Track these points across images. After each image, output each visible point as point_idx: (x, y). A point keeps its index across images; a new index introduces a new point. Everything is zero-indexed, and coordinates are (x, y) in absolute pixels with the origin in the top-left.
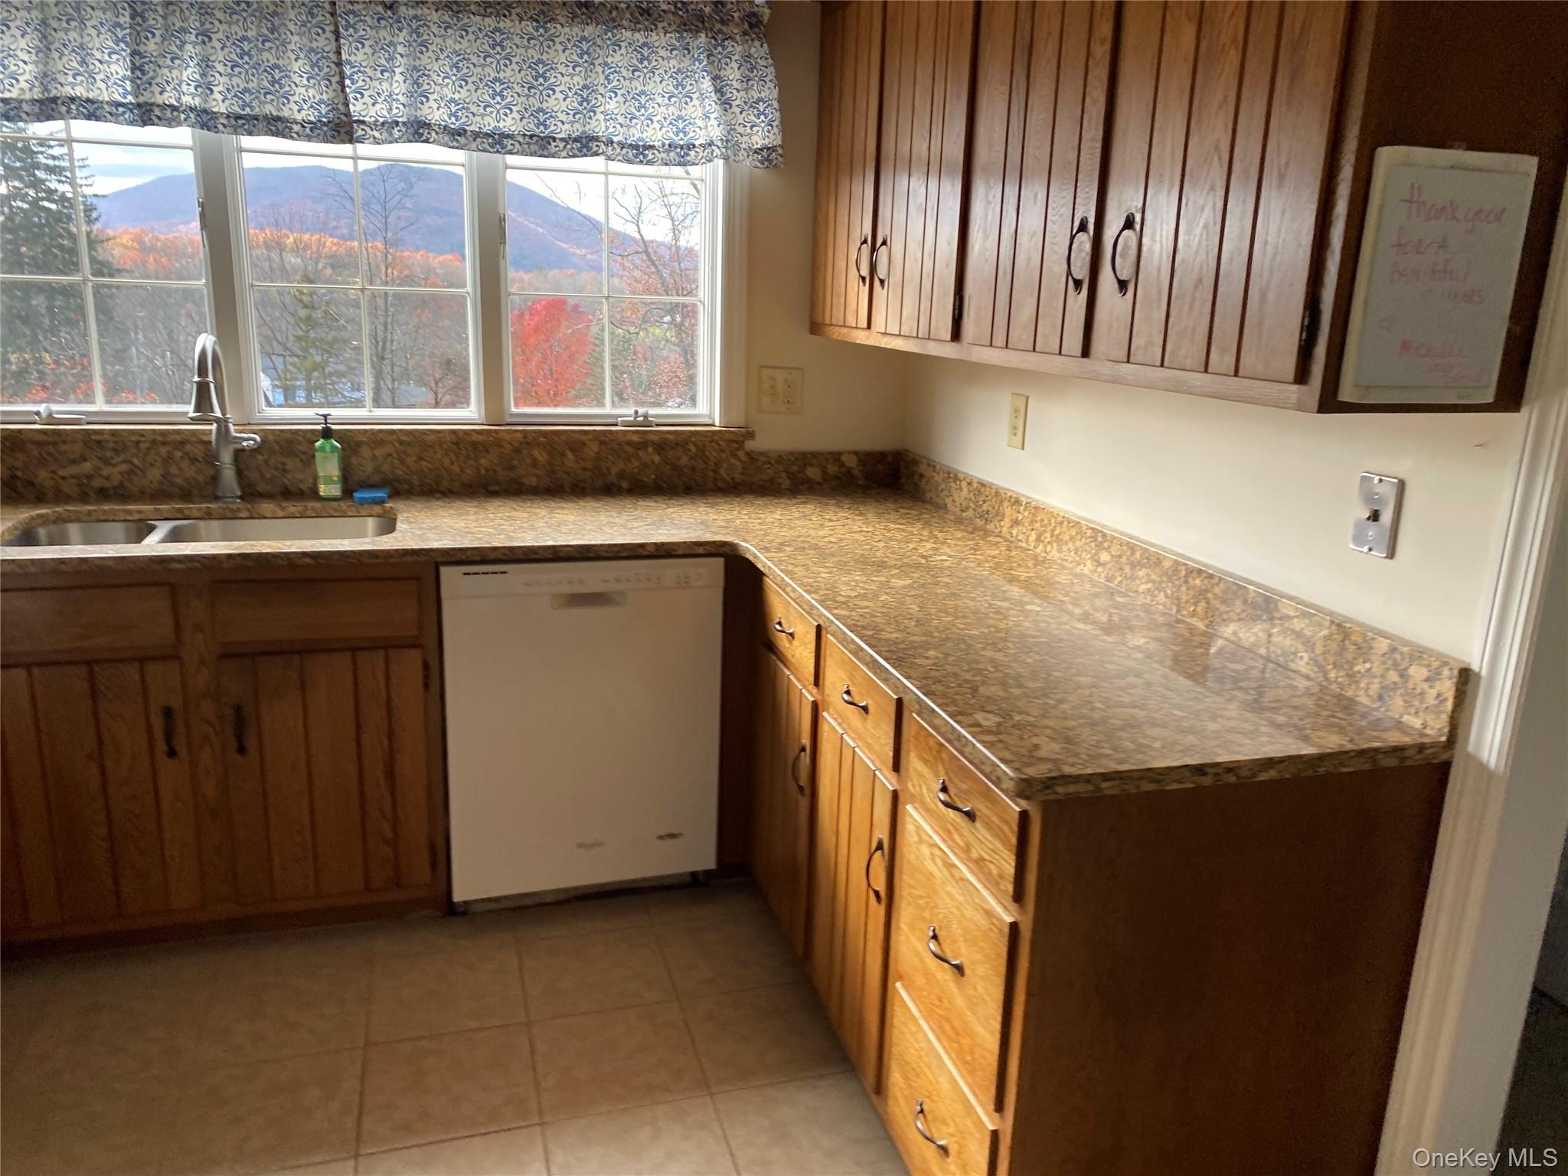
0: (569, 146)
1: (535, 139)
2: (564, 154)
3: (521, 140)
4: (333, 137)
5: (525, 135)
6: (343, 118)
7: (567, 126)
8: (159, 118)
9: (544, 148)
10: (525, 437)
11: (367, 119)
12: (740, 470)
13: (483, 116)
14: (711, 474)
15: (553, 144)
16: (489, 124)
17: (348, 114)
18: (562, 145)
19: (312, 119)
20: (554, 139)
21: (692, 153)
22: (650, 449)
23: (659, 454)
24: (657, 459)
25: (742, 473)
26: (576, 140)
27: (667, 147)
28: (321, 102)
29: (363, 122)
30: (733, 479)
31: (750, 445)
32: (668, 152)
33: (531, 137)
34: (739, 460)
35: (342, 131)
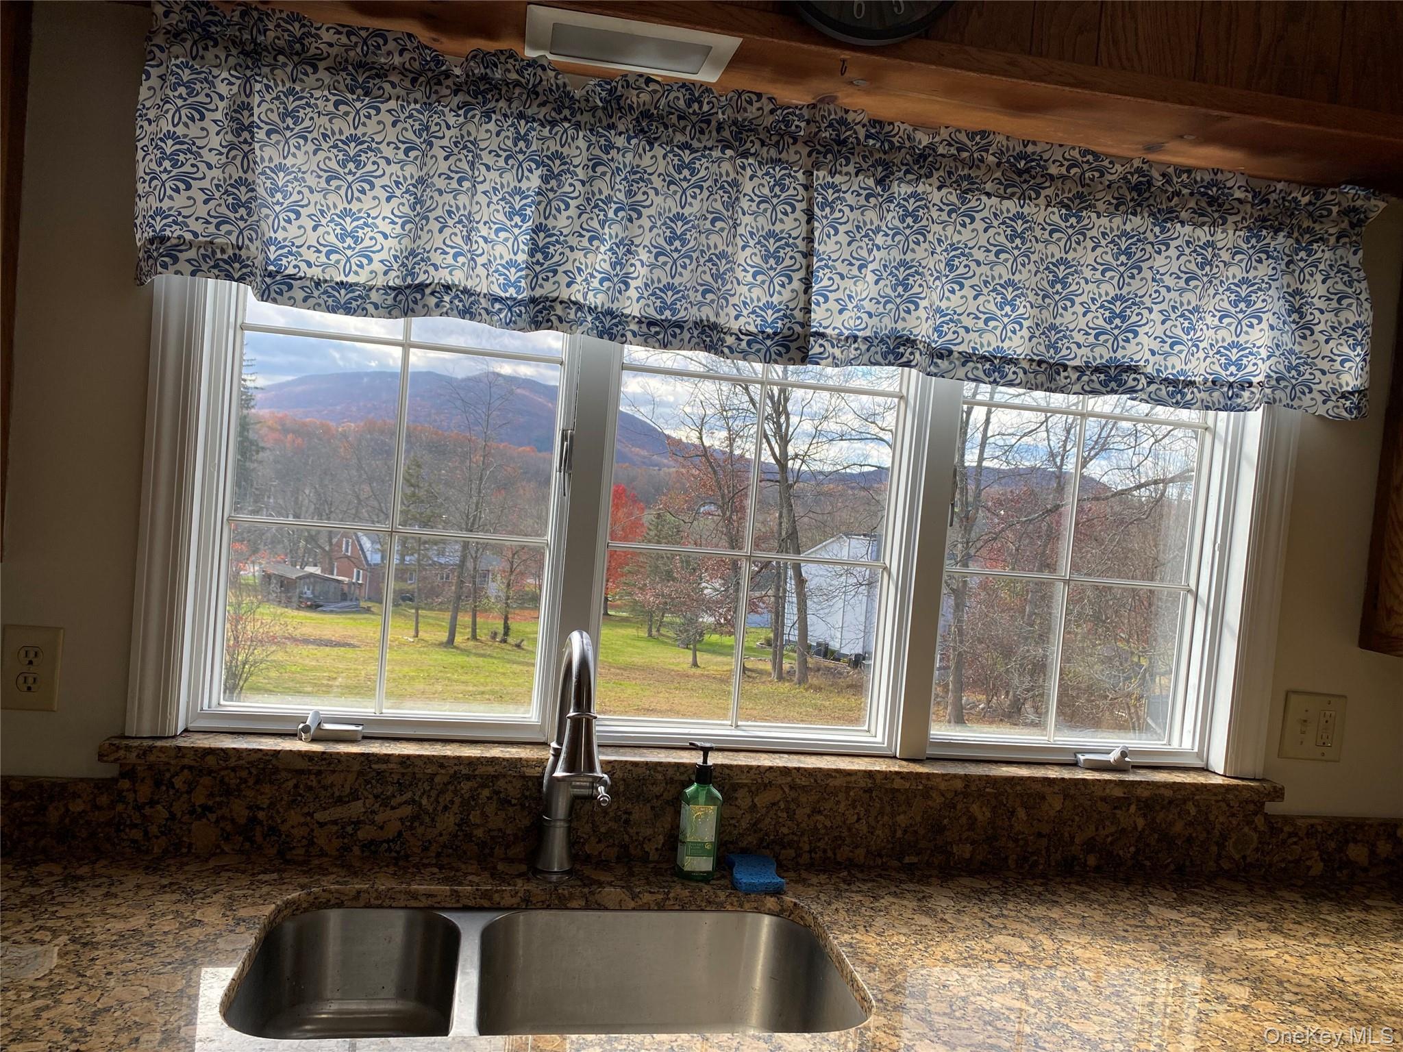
0: (1085, 378)
1: (1044, 366)
2: (1077, 388)
3: (1026, 365)
4: (780, 354)
5: (1032, 360)
6: (798, 328)
7: (1084, 351)
8: (560, 320)
9: (1051, 379)
10: (966, 786)
11: (829, 331)
12: (1254, 845)
13: (981, 332)
14: (1214, 849)
15: (1063, 374)
16: (989, 343)
17: (805, 324)
18: (1074, 376)
19: (752, 329)
20: (1065, 367)
21: (1246, 394)
22: (1133, 808)
23: (1145, 816)
24: (1141, 823)
25: (1257, 850)
26: (1097, 370)
27: (1209, 384)
28: (769, 305)
29: (823, 335)
30: (1244, 857)
31: (1271, 808)
32: (1210, 391)
33: (1040, 363)
34: (1255, 829)
35: (793, 346)
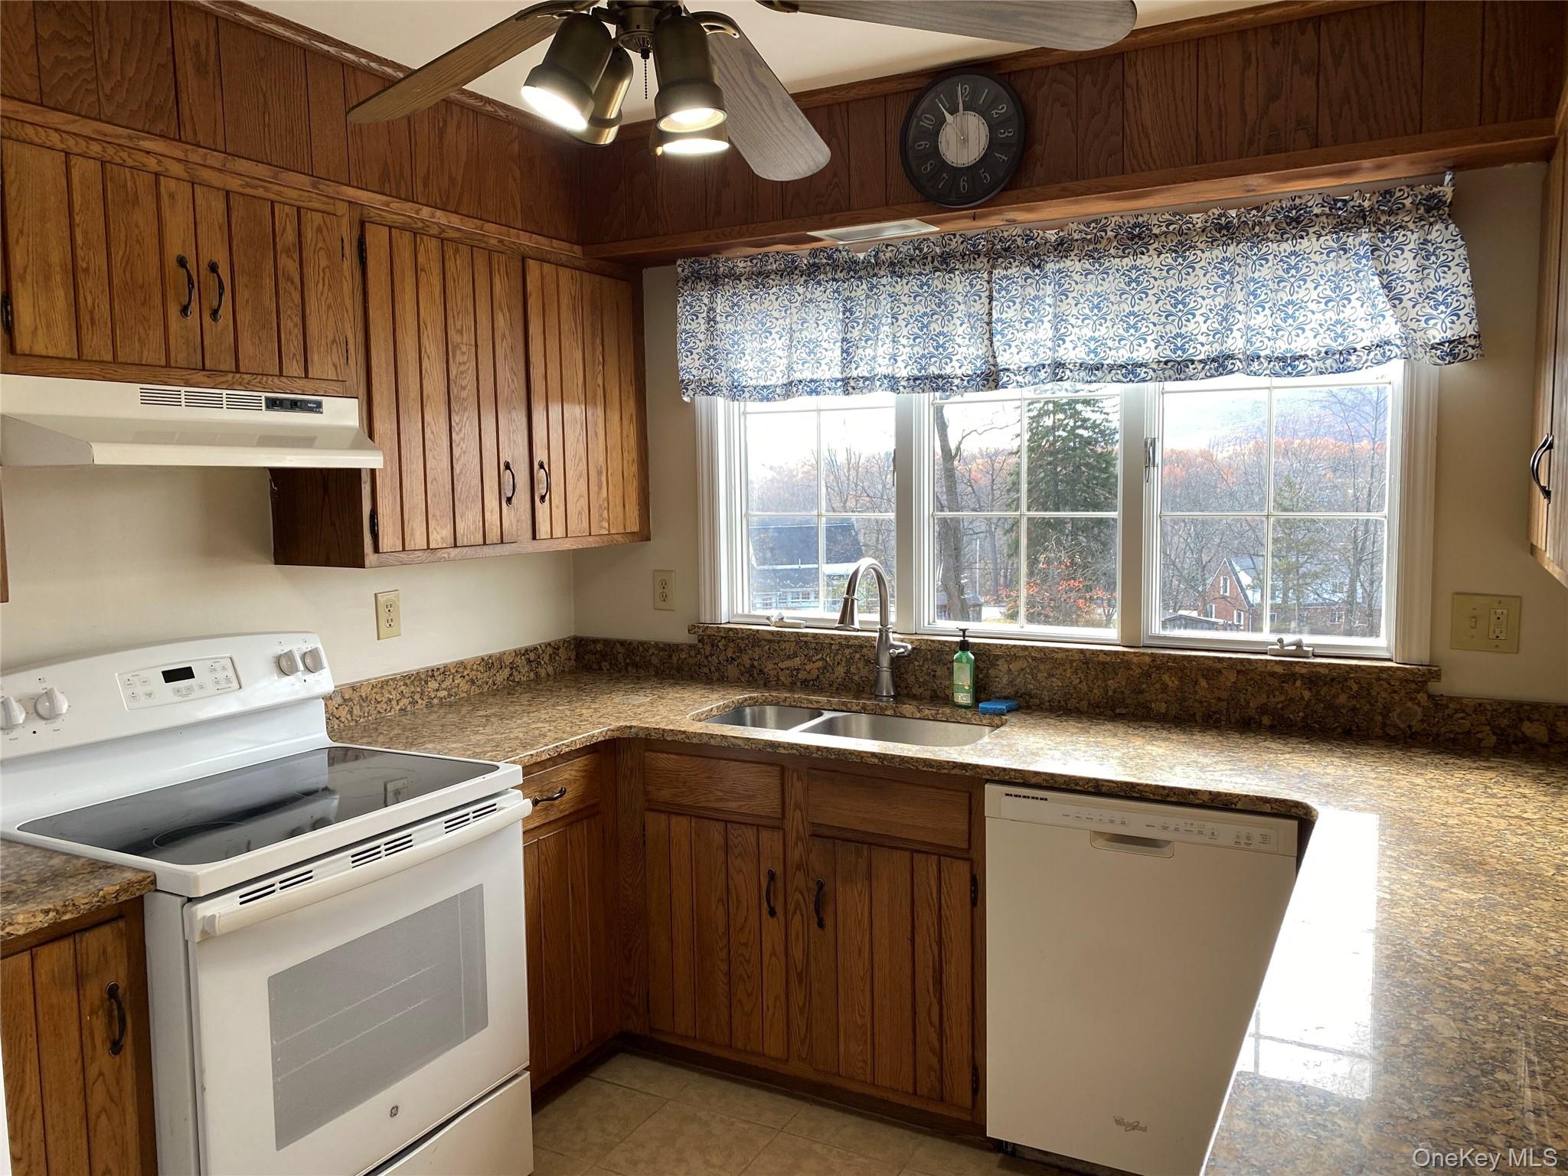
0: (1207, 367)
1: (1170, 364)
2: (1202, 375)
3: (1155, 366)
4: (984, 386)
6: (992, 368)
7: (1207, 347)
9: (1180, 372)
10: (1153, 661)
11: (1011, 367)
12: (1419, 718)
13: (1117, 349)
14: (1379, 718)
15: (1191, 367)
16: (1123, 355)
17: (995, 365)
18: (1200, 367)
19: (970, 373)
20: (1193, 362)
21: (1353, 358)
22: (1298, 683)
23: (1310, 689)
24: (1307, 694)
25: (1423, 721)
26: (1213, 360)
27: (1323, 354)
28: (978, 357)
29: (1008, 370)
30: (1410, 727)
31: (1434, 687)
32: (1323, 359)
33: (1166, 363)
34: (1418, 704)
35: (991, 379)
